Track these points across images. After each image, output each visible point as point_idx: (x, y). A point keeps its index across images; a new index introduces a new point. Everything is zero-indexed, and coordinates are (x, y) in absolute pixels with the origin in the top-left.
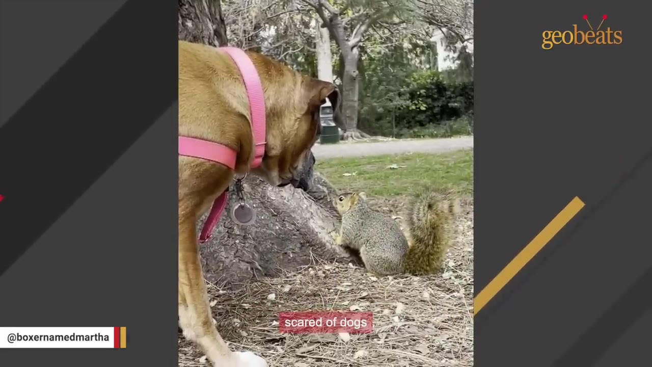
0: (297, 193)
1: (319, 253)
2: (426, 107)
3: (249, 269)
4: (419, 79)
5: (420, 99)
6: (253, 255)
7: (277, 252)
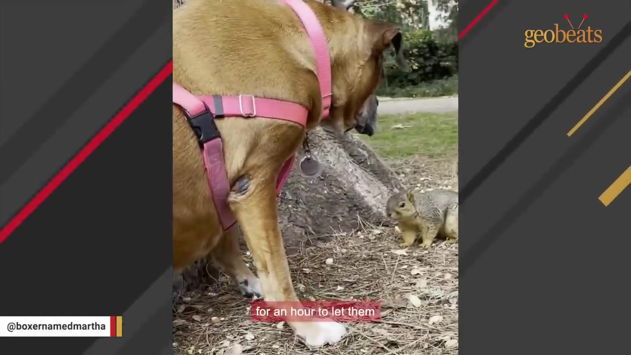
0: (342, 157)
1: (366, 217)
2: (418, 66)
3: (304, 234)
4: (411, 39)
5: (413, 58)
6: (306, 219)
7: (328, 216)
